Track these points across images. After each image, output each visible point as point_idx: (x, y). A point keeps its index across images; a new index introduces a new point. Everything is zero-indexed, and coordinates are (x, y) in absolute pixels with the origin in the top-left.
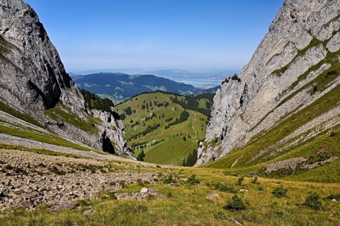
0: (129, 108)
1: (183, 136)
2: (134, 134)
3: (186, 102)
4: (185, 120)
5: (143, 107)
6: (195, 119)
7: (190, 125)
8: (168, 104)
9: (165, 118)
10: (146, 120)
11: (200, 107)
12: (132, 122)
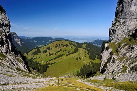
0: (49, 47)
4: (76, 52)
5: (56, 47)
6: (81, 52)
7: (79, 54)
8: (68, 45)
11: (83, 47)
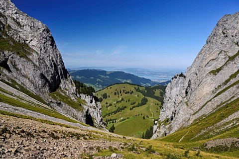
1: (143, 116)
2: (108, 112)
3: (146, 91)
4: (145, 104)
5: (115, 94)
6: (152, 104)
7: (148, 108)
8: (132, 92)
9: (130, 102)
10: (117, 103)
11: (156, 95)
12: (107, 103)
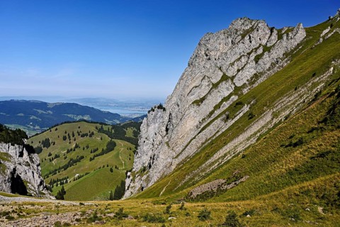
0: (47, 140)
1: (109, 168)
2: (52, 169)
3: (113, 131)
4: (112, 149)
5: (65, 138)
6: (122, 149)
7: (117, 156)
8: (93, 134)
9: (90, 150)
10: (68, 152)
11: (127, 136)
12: (50, 155)
